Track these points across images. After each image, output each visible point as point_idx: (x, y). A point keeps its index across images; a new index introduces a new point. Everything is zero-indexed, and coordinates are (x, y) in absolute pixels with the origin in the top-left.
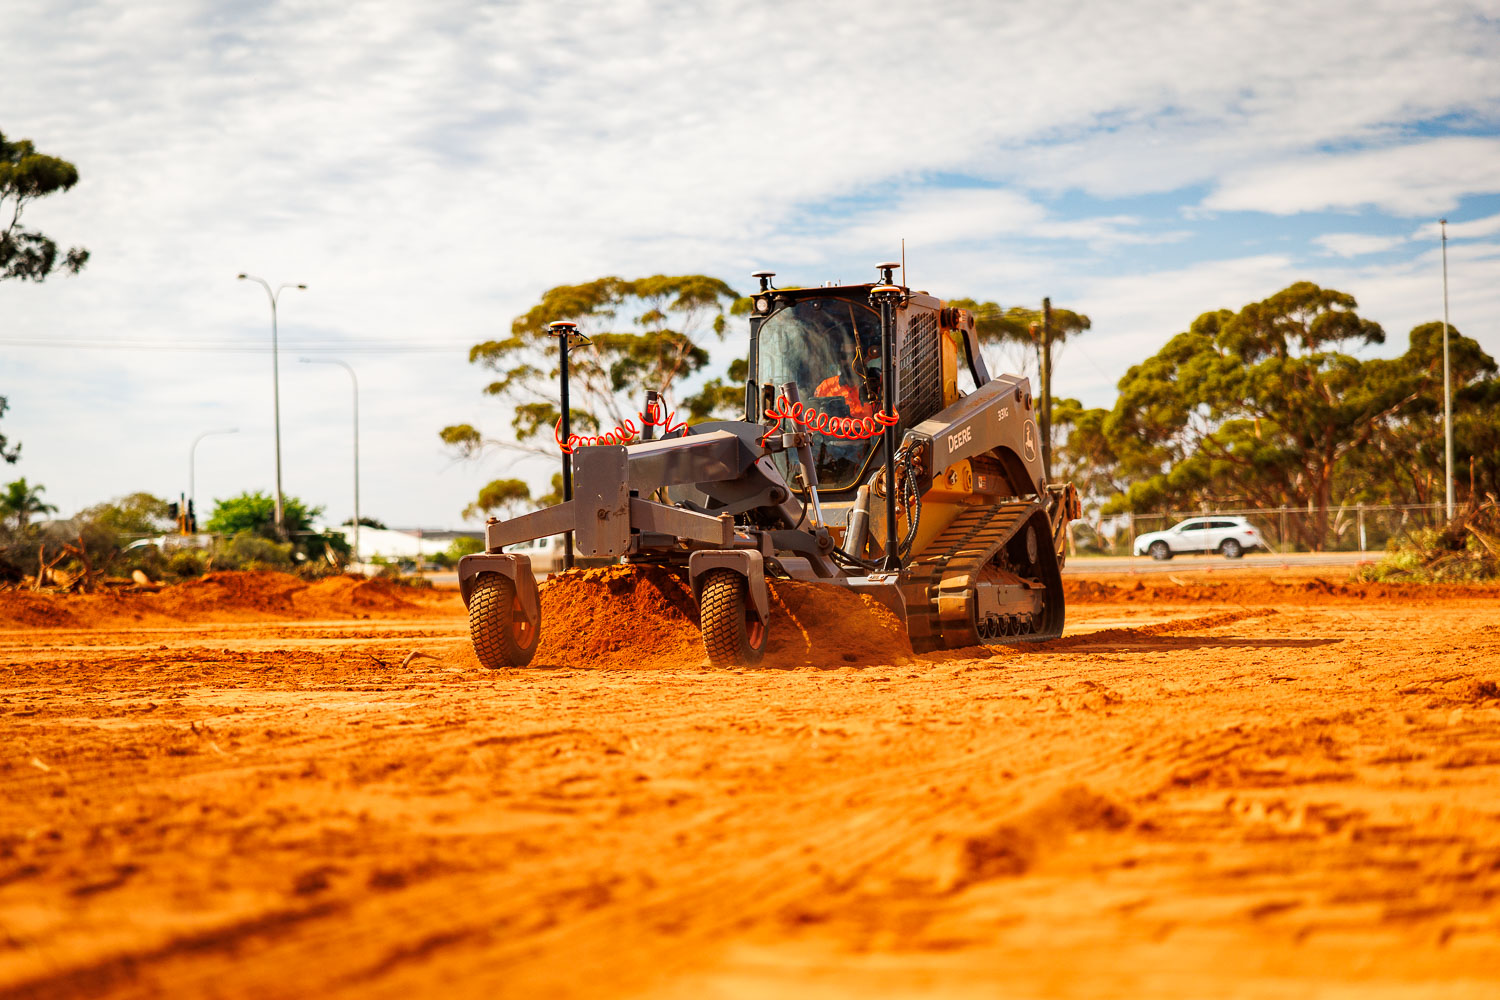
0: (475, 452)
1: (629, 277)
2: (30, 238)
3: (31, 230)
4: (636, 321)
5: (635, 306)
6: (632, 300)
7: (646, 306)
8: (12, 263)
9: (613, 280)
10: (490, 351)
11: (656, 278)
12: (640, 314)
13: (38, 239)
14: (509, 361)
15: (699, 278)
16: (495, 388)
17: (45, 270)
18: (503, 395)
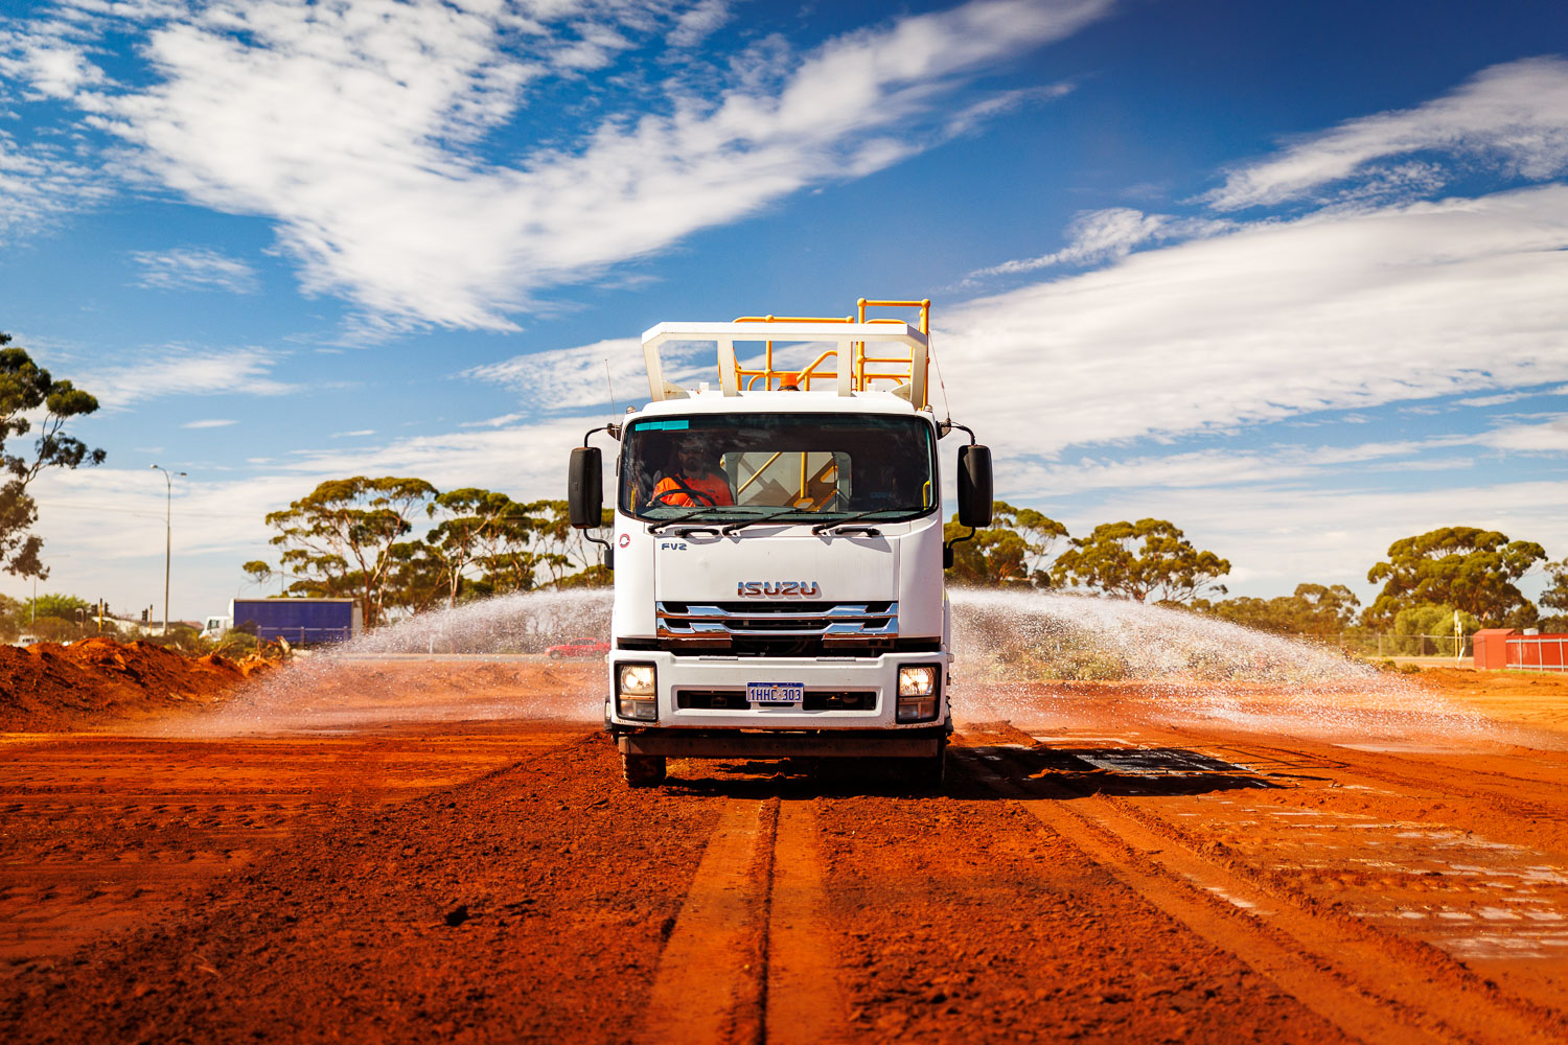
0: (266, 579)
1: (372, 476)
2: (67, 441)
3: (69, 435)
4: (371, 504)
5: (372, 494)
6: (371, 491)
7: (379, 494)
8: (55, 456)
9: (362, 478)
10: (281, 517)
11: (388, 478)
12: (373, 499)
13: (73, 442)
14: (289, 525)
15: (416, 480)
16: (277, 541)
17: (77, 461)
18: (282, 544)
